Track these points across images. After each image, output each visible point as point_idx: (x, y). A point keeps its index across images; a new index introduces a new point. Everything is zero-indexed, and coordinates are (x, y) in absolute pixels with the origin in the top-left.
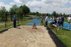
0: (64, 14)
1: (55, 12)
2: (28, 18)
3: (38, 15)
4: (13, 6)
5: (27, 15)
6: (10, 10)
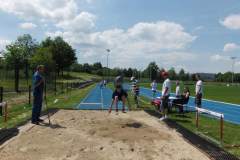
0: (182, 72)
1: (153, 64)
2: (70, 81)
3: (100, 74)
4: (20, 40)
5: (65, 73)
6: (6, 51)
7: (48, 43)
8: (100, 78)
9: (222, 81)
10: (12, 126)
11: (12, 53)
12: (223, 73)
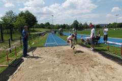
0: (91, 24)
2: (37, 33)
4: (7, 14)
6: (2, 20)
7: (22, 14)
8: (49, 30)
9: (111, 27)
10: (19, 57)
11: (4, 21)
12: (112, 23)
